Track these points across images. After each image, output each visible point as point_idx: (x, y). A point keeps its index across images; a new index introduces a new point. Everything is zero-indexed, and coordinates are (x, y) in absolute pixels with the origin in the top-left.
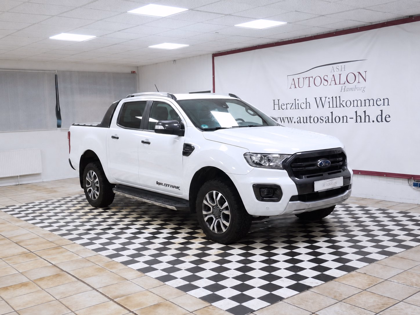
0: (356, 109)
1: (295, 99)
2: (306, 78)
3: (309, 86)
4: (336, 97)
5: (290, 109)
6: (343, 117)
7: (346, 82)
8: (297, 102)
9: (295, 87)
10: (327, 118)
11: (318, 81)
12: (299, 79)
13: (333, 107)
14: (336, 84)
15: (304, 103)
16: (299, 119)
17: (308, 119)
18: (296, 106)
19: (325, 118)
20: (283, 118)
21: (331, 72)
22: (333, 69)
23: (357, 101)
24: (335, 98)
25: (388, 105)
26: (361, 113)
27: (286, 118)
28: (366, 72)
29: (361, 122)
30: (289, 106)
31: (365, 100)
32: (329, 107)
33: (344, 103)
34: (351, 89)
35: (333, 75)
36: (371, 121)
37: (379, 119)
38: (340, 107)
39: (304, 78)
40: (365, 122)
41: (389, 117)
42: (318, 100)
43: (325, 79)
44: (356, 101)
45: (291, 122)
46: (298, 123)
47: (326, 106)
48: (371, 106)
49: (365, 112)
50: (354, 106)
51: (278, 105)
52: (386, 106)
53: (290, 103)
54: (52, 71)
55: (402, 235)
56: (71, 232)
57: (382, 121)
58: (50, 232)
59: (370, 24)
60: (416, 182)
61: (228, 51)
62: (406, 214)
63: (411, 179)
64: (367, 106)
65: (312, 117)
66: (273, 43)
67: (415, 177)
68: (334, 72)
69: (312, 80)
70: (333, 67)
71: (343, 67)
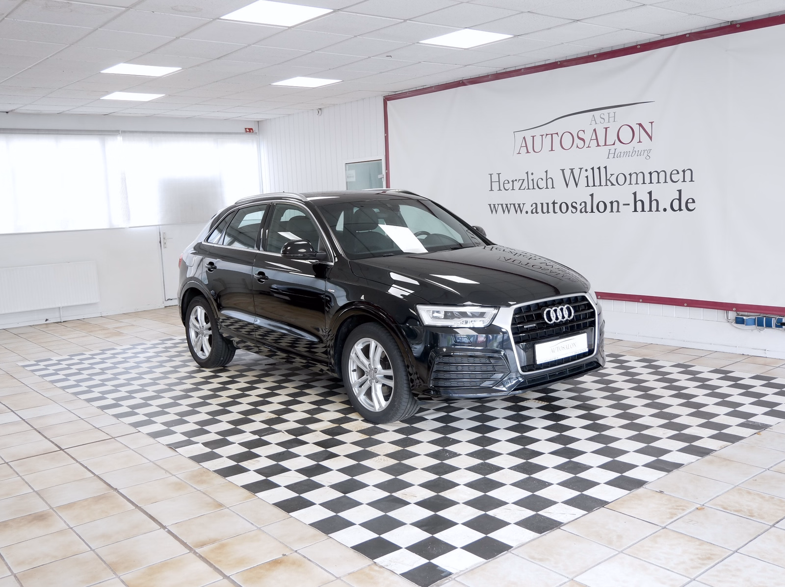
0: (634, 188)
1: (527, 173)
3: (552, 150)
4: (599, 168)
5: (519, 189)
6: (612, 203)
7: (617, 141)
8: (531, 177)
9: (528, 152)
10: (583, 204)
11: (567, 141)
12: (533, 137)
13: (594, 186)
14: (598, 145)
15: (542, 180)
16: (534, 206)
17: (551, 206)
18: (529, 183)
19: (581, 205)
20: (507, 205)
21: (591, 124)
22: (593, 119)
23: (637, 175)
24: (598, 170)
25: (692, 181)
26: (643, 196)
27: (512, 205)
28: (652, 123)
29: (643, 210)
30: (517, 185)
31: (650, 173)
32: (588, 186)
33: (614, 177)
34: (626, 153)
35: (595, 130)
36: (661, 209)
37: (676, 205)
38: (606, 185)
39: (542, 136)
40: (651, 210)
41: (694, 202)
42: (568, 173)
43: (580, 136)
44: (635, 174)
45: (521, 211)
46: (532, 213)
47: (582, 182)
48: (662, 183)
49: (650, 193)
50: (630, 184)
51: (497, 182)
52: (688, 183)
53: (519, 180)
54: (114, 132)
55: (722, 415)
56: (136, 411)
57: (680, 209)
58: (99, 411)
59: (661, 38)
60: (741, 316)
61: (410, 90)
62: (726, 375)
63: (732, 310)
64: (655, 183)
65: (557, 203)
66: (488, 76)
67: (738, 307)
68: (596, 123)
69: (556, 139)
70: (593, 115)
71: (612, 115)
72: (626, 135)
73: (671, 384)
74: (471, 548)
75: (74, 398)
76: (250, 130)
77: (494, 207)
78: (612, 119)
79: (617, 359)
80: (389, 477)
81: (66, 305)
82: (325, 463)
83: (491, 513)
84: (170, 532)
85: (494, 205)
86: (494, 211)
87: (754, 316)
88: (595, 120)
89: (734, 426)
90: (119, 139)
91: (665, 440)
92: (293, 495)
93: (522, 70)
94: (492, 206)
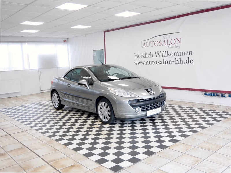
0: (176, 57)
2: (151, 42)
3: (152, 46)
4: (166, 51)
5: (143, 58)
6: (169, 61)
8: (146, 54)
9: (145, 47)
10: (161, 62)
12: (147, 42)
13: (164, 56)
14: (165, 45)
15: (149, 55)
16: (147, 62)
17: (152, 62)
18: (146, 56)
20: (139, 62)
25: (192, 55)
26: (178, 59)
27: (141, 62)
28: (180, 38)
29: (178, 63)
30: (142, 56)
31: (180, 53)
33: (170, 54)
34: (173, 47)
35: (164, 40)
36: (183, 63)
37: (187, 62)
38: (168, 56)
39: (149, 42)
40: (180, 63)
41: (192, 61)
42: (157, 53)
43: (160, 42)
44: (176, 53)
45: (144, 64)
46: (147, 64)
47: (161, 55)
48: (183, 55)
49: (180, 58)
50: (174, 56)
51: (137, 56)
54: (25, 42)
55: (201, 121)
56: (32, 123)
57: (189, 63)
58: (21, 123)
59: (183, 14)
60: (206, 93)
61: (111, 29)
62: (202, 110)
64: (181, 55)
65: (154, 61)
66: (134, 25)
67: (205, 91)
69: (153, 43)
70: (164, 36)
71: (169, 36)
72: (173, 42)
73: (186, 112)
74: (129, 160)
75: (13, 119)
76: (65, 41)
78: (169, 37)
79: (171, 106)
80: (106, 141)
81: (11, 92)
82: (87, 137)
83: (135, 150)
84: (41, 158)
85: (136, 62)
86: (136, 64)
87: (210, 93)
88: (164, 38)
89: (204, 124)
90: (26, 44)
91: (185, 128)
92: (78, 146)
93: (144, 23)
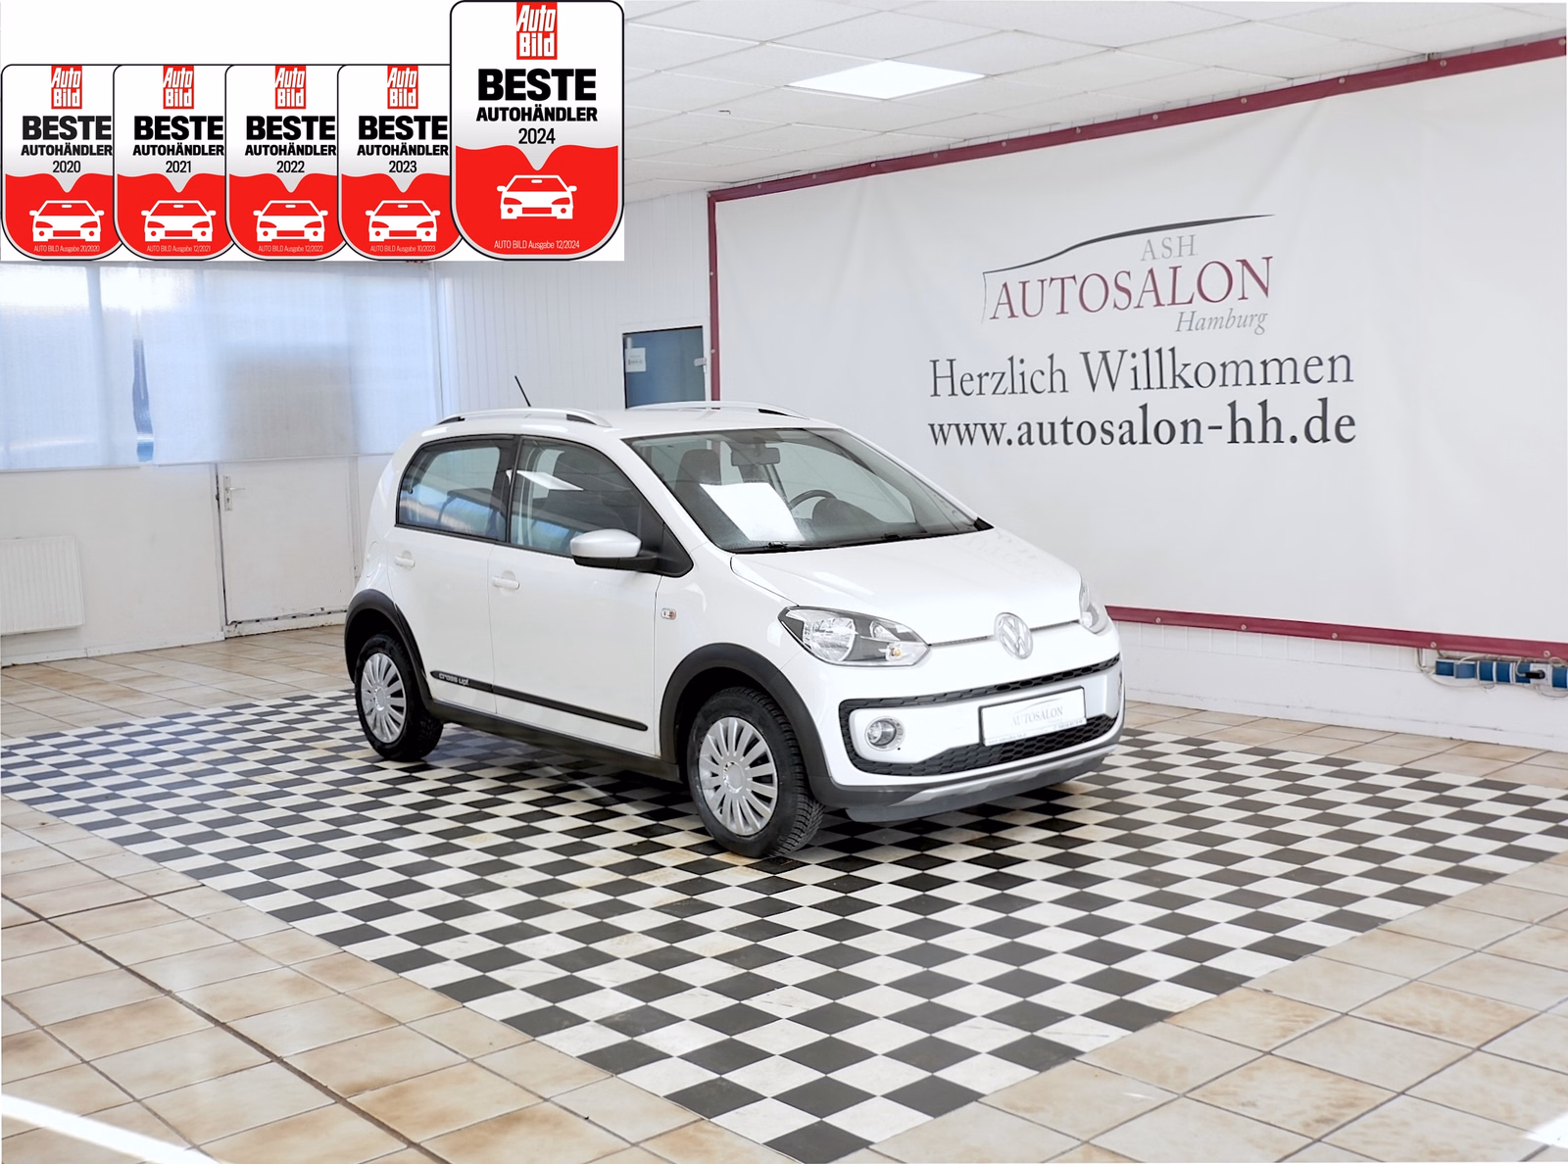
0: (1231, 393)
1: (1011, 359)
2: (1052, 280)
3: (1062, 312)
4: (1159, 351)
5: (994, 393)
6: (1185, 424)
7: (1197, 295)
8: (1018, 368)
9: (1013, 315)
10: (1126, 427)
11: (1094, 293)
12: (1024, 283)
13: (1149, 387)
14: (1159, 304)
15: (1043, 373)
16: (1025, 428)
17: (1059, 429)
18: (1016, 380)
19: (1121, 427)
21: (1143, 260)
22: (1149, 249)
23: (1238, 366)
24: (1157, 355)
25: (1348, 380)
26: (1249, 410)
27: (979, 427)
28: (1268, 259)
29: (1249, 440)
30: (989, 384)
31: (1265, 363)
32: (1136, 388)
33: (1191, 370)
34: (1215, 322)
35: (1151, 272)
36: (1285, 436)
37: (1316, 433)
38: (1174, 386)
39: (1042, 281)
40: (1264, 440)
41: (1352, 423)
42: (1095, 360)
43: (1120, 283)
44: (1233, 365)
45: (998, 440)
46: (1021, 443)
47: (1125, 379)
48: (1288, 383)
49: (1264, 404)
50: (1224, 385)
51: (948, 378)
52: (1340, 385)
53: (994, 374)
56: (195, 847)
57: (1325, 439)
59: (1288, 84)
60: (1448, 658)
61: (766, 180)
62: (1419, 779)
63: (1430, 648)
64: (1273, 384)
65: (1072, 423)
66: (932, 153)
67: (1441, 641)
68: (1154, 258)
69: (1072, 289)
70: (1149, 241)
71: (1186, 241)
72: (1215, 283)
73: (1307, 796)
77: (942, 429)
78: (1186, 250)
79: (1199, 748)
82: (600, 946)
84: (290, 1067)
85: (941, 426)
86: (941, 439)
87: (1472, 658)
88: (1152, 251)
92: (543, 1003)
93: (1004, 144)
94: (937, 429)
